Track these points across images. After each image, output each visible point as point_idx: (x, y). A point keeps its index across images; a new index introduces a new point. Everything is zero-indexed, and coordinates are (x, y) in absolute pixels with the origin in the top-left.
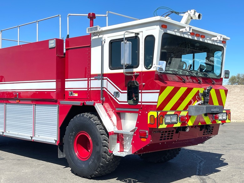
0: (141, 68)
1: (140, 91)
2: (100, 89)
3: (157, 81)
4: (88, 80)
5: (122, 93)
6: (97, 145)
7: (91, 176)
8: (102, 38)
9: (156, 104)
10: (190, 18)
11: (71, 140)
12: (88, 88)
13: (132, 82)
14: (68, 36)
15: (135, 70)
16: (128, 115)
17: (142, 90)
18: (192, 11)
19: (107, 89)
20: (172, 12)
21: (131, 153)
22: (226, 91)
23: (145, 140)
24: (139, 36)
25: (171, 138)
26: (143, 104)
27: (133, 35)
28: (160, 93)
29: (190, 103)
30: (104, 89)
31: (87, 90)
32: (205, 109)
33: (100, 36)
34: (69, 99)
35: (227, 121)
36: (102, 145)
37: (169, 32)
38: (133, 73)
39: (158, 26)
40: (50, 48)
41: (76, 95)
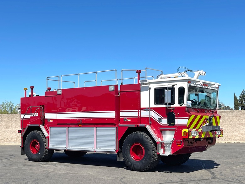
0: (176, 105)
1: (176, 118)
2: (149, 117)
3: (186, 112)
4: (138, 111)
5: (163, 119)
6: (149, 150)
7: (144, 170)
8: (149, 86)
9: (187, 125)
10: (199, 74)
11: (128, 149)
12: (139, 116)
13: (171, 113)
14: (122, 83)
15: (172, 106)
16: (167, 132)
17: (177, 117)
18: (202, 71)
19: (153, 117)
20: (188, 71)
21: (171, 154)
22: (220, 117)
23: (180, 145)
24: (174, 87)
25: (193, 145)
26: (178, 125)
27: (171, 86)
28: (189, 119)
29: (202, 124)
30: (151, 117)
31: (138, 117)
32: (212, 128)
33: (147, 85)
34: (123, 123)
35: (221, 135)
36: (152, 150)
37: (191, 85)
38: (171, 107)
39: (187, 82)
40: (110, 91)
41: (129, 120)
